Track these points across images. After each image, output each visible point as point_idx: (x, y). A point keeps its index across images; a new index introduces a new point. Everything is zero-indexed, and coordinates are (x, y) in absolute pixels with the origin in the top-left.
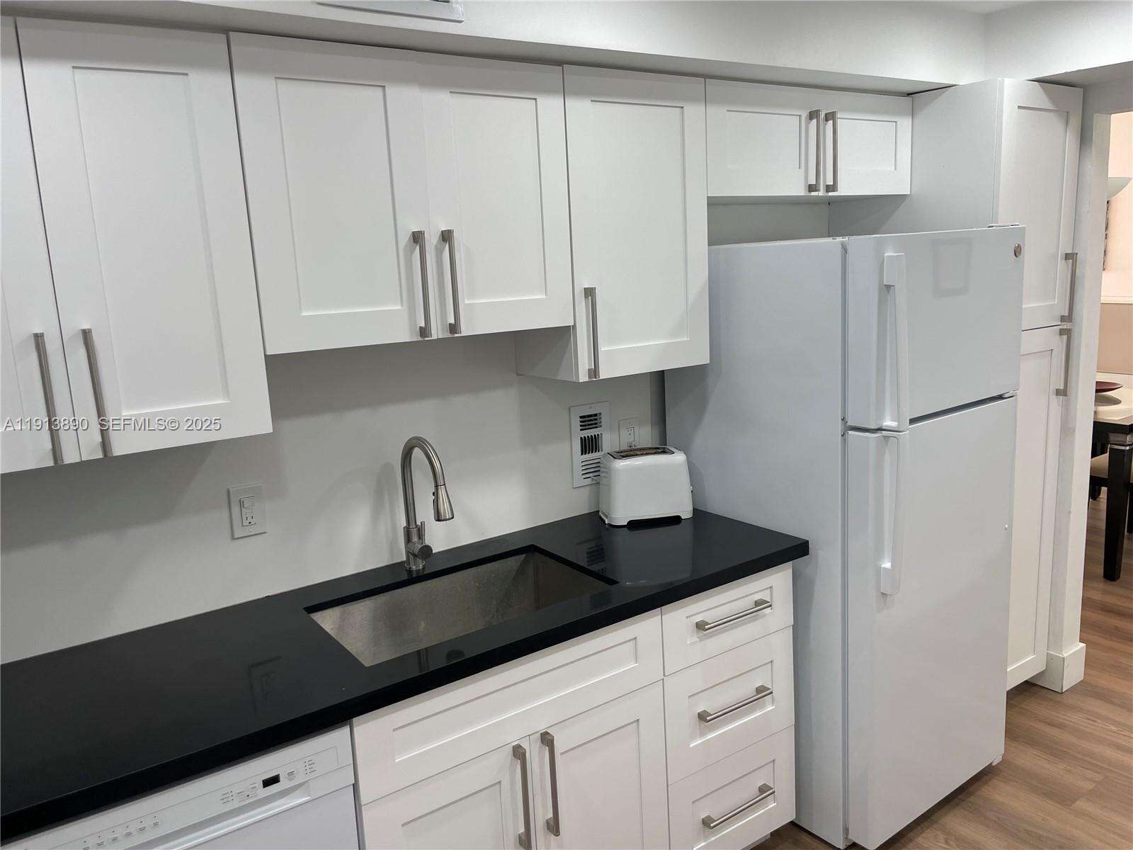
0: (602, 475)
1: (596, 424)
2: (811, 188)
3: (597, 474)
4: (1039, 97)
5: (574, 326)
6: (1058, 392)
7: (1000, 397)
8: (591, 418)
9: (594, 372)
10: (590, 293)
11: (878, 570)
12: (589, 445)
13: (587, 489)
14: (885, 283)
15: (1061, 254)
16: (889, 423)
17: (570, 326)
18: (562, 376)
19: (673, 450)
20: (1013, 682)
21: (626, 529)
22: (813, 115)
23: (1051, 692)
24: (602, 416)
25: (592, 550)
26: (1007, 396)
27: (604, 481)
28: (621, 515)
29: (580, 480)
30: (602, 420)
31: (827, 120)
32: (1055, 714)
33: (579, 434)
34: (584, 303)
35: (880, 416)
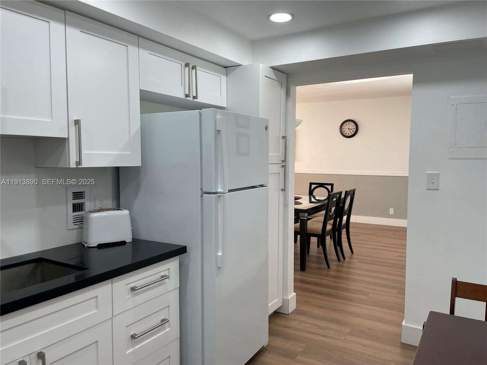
0: (84, 223)
1: (82, 197)
2: (187, 96)
3: (81, 222)
4: (271, 74)
5: (68, 138)
6: (282, 190)
7: (262, 186)
8: (79, 194)
9: (79, 163)
10: (77, 122)
11: (217, 256)
12: (77, 208)
13: (76, 231)
14: (217, 130)
15: (281, 136)
16: (220, 190)
17: (66, 138)
18: (61, 165)
19: (123, 209)
20: (271, 311)
21: (96, 248)
22: (187, 65)
23: (284, 315)
24: (85, 193)
25: (78, 263)
26: (264, 185)
27: (85, 226)
28: (94, 240)
29: (72, 226)
30: (85, 195)
31: (193, 69)
32: (286, 323)
33: (71, 202)
34: (74, 128)
35: (216, 187)
